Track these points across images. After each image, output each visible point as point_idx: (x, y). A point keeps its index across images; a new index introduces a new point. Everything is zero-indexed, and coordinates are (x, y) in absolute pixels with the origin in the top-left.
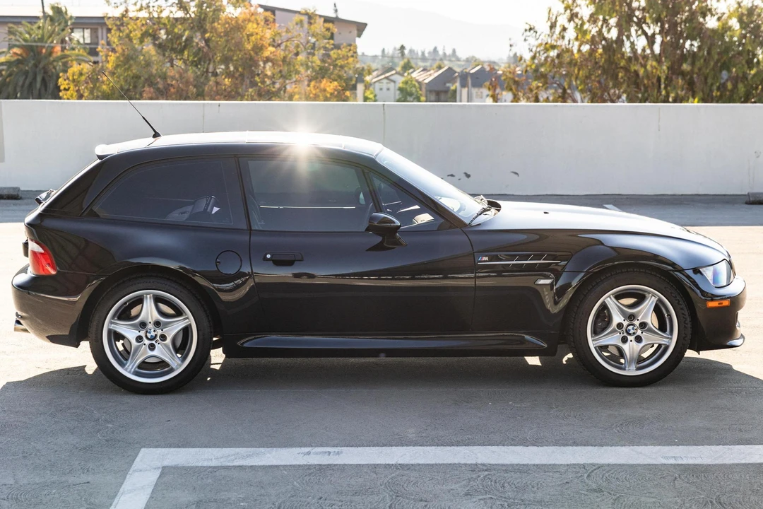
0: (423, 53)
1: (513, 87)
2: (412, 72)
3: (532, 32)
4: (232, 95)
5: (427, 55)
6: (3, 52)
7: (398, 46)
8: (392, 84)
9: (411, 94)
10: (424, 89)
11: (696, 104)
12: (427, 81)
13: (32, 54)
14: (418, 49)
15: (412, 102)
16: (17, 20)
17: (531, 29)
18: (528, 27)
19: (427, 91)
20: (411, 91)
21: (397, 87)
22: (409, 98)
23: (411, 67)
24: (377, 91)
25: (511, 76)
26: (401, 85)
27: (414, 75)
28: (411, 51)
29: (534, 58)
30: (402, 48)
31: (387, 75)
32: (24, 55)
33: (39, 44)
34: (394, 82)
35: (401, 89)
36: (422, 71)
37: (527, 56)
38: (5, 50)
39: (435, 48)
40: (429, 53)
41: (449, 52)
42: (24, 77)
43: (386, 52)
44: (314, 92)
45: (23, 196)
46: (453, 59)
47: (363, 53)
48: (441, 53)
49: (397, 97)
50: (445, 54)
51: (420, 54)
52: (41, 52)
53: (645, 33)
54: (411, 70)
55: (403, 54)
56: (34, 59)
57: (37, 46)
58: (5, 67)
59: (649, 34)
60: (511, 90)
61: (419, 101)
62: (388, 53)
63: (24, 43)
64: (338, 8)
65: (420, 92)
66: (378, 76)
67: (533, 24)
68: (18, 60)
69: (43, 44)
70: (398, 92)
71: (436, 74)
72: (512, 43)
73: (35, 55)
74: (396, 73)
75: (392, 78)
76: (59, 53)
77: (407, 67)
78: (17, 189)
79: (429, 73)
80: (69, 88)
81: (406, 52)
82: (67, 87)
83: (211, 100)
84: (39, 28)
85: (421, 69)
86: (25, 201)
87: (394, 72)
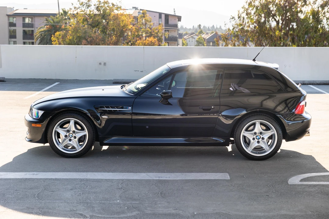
0: (209, 28)
1: (225, 40)
2: (202, 35)
3: (233, 19)
4: (116, 43)
5: (210, 28)
6: (42, 27)
7: (199, 25)
8: (194, 39)
9: (201, 43)
10: (206, 41)
11: (295, 47)
12: (207, 38)
13: (53, 28)
14: (207, 26)
15: (201, 46)
16: (48, 15)
17: (233, 18)
18: (232, 17)
19: (207, 42)
20: (201, 42)
21: (196, 40)
22: (200, 45)
23: (202, 33)
24: (188, 42)
25: (224, 36)
26: (197, 40)
27: (202, 36)
28: (204, 27)
29: (233, 29)
30: (200, 25)
31: (192, 36)
32: (50, 28)
33: (56, 24)
34: (194, 38)
35: (197, 41)
36: (206, 34)
37: (231, 28)
38: (43, 26)
39: (213, 25)
40: (211, 27)
41: (218, 27)
42: (50, 37)
43: (194, 27)
44: (147, 42)
45: (6, 81)
46: (220, 30)
47: (186, 28)
48: (215, 27)
49: (196, 44)
50: (217, 28)
51: (207, 28)
52: (57, 27)
53: (275, 20)
54: (202, 34)
55: (200, 28)
56: (54, 30)
57: (55, 25)
58: (43, 33)
59: (277, 20)
60: (225, 41)
61: (204, 46)
62: (195, 27)
63: (51, 24)
64: (175, 10)
65: (204, 42)
66: (189, 36)
67: (234, 16)
68: (48, 30)
69: (58, 24)
70: (196, 42)
71: (211, 36)
72: (225, 23)
73: (54, 28)
74: (195, 35)
75: (194, 37)
76: (64, 28)
77: (201, 32)
78: (4, 78)
79: (208, 35)
80: (55, 41)
81: (202, 27)
82: (54, 40)
83: (107, 45)
84: (57, 18)
85: (206, 33)
86: (6, 82)
87: (194, 35)
